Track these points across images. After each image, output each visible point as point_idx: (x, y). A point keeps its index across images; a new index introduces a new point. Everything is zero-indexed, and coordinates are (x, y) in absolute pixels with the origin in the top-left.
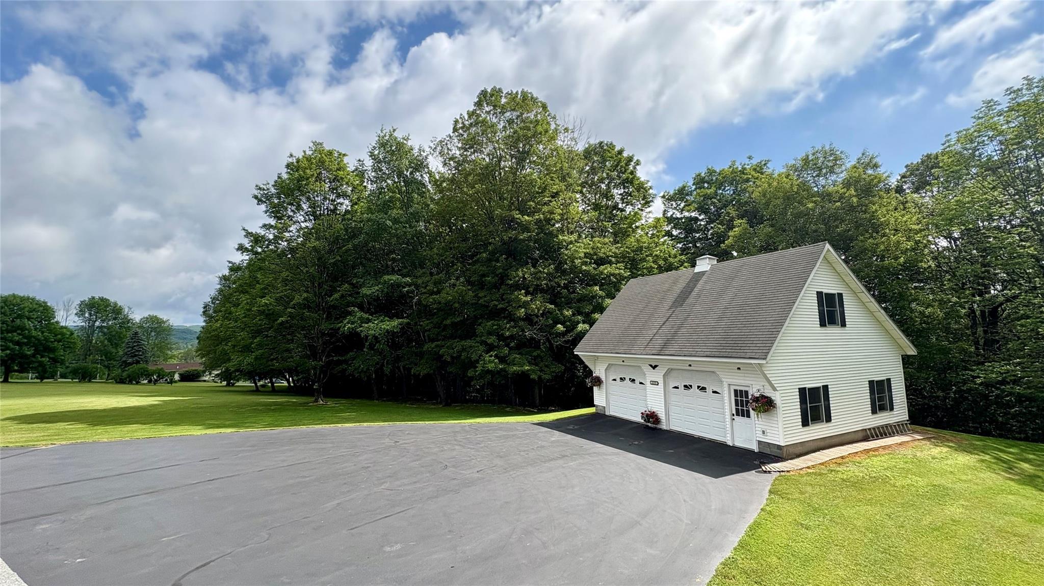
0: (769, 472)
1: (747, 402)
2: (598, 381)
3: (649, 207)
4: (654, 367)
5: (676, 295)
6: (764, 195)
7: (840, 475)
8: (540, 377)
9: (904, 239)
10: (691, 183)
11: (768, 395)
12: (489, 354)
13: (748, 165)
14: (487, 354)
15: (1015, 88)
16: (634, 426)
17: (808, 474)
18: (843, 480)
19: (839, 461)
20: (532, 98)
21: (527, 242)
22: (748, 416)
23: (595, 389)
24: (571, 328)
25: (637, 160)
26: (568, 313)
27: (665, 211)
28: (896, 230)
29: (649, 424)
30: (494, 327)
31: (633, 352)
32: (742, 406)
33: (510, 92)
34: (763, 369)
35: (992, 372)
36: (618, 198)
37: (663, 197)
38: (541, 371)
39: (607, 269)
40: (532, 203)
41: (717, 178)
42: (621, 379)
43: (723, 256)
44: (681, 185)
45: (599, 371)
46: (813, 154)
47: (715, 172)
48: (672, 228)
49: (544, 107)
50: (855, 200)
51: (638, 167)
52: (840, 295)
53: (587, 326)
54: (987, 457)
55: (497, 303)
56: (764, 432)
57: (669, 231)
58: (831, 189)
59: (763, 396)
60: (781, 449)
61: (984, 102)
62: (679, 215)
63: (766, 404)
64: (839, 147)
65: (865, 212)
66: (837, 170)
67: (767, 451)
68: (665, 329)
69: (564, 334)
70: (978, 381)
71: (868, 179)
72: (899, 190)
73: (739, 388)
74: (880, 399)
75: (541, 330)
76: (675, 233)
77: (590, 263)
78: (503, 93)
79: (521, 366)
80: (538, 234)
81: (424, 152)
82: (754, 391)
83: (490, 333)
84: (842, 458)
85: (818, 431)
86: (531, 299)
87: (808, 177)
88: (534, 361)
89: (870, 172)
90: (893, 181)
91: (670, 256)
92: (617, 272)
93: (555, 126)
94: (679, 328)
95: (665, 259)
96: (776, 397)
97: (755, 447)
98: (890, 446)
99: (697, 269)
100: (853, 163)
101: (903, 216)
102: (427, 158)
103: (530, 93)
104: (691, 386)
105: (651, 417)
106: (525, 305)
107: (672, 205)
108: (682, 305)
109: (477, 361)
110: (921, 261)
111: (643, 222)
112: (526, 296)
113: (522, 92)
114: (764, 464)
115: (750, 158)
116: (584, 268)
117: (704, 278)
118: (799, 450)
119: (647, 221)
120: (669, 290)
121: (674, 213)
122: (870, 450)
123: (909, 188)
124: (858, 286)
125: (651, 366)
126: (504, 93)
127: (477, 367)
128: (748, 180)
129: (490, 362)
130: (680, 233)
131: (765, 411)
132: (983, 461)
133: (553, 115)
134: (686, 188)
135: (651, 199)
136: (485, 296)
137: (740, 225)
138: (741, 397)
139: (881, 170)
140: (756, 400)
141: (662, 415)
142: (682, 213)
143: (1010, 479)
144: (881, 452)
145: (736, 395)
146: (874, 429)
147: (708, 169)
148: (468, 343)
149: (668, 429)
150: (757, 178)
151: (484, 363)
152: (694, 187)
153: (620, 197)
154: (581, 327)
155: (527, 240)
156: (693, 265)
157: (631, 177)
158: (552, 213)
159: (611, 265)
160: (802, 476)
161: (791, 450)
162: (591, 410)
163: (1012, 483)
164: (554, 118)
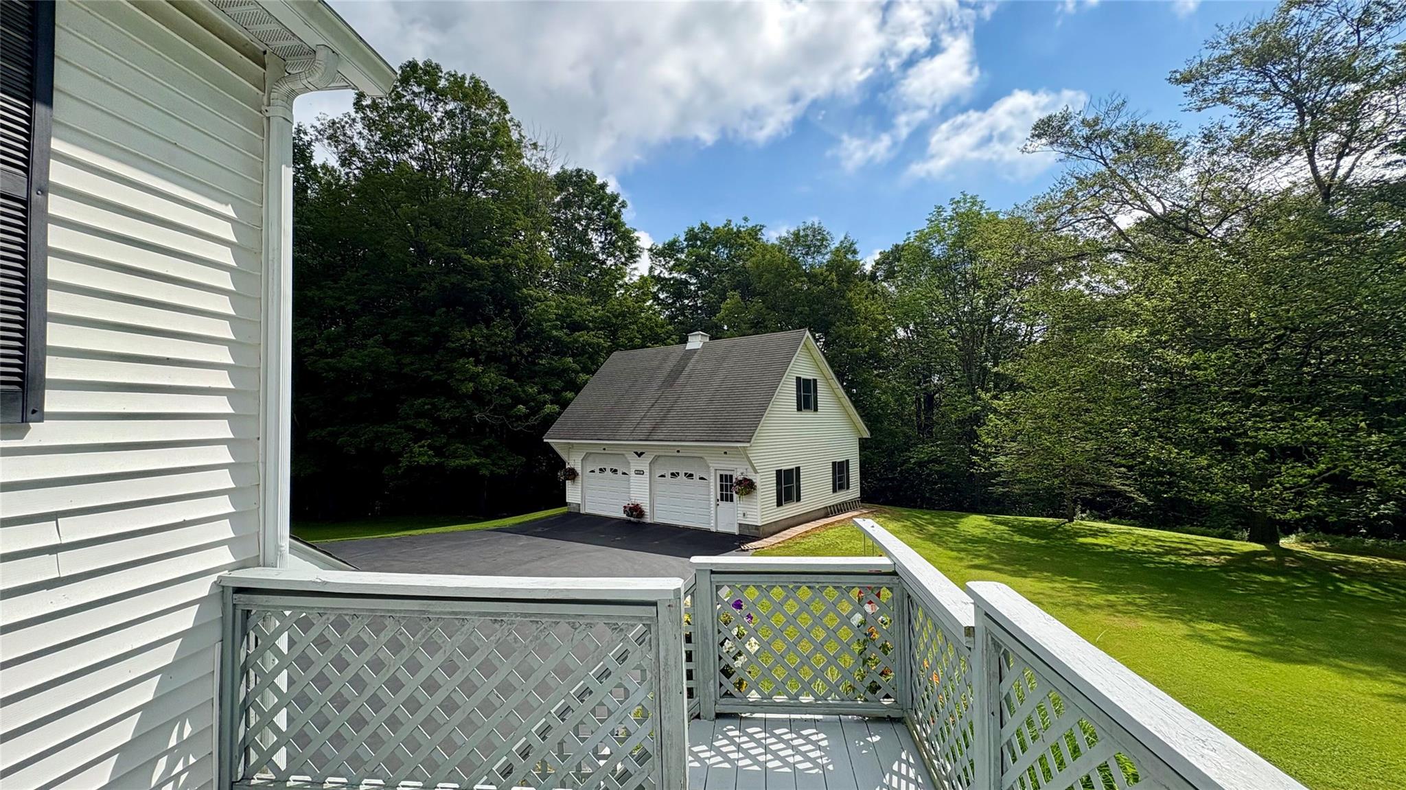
0: (747, 550)
1: (731, 486)
2: (572, 475)
3: (635, 262)
4: (640, 455)
5: (665, 374)
6: (757, 267)
7: (803, 546)
8: (492, 472)
9: (870, 328)
10: (682, 238)
11: (750, 478)
12: (419, 444)
13: (743, 227)
14: (415, 443)
15: (956, 200)
16: (613, 522)
17: (779, 548)
18: (805, 549)
19: (803, 535)
20: (487, 89)
21: (477, 293)
22: (732, 500)
23: (568, 483)
24: (535, 409)
25: (623, 202)
26: (532, 390)
27: (652, 268)
28: (866, 318)
29: (632, 519)
30: (426, 407)
31: (618, 437)
32: (727, 491)
33: (453, 73)
34: (748, 452)
35: (922, 453)
36: (597, 246)
37: (651, 250)
38: (494, 464)
39: (583, 337)
40: (487, 241)
41: (711, 237)
42: (601, 470)
43: (715, 333)
44: (671, 239)
45: (574, 461)
46: (804, 230)
47: (710, 229)
48: (658, 290)
49: (504, 107)
50: (835, 284)
51: (623, 210)
52: (815, 381)
53: (556, 408)
54: (908, 523)
55: (430, 373)
56: (744, 515)
57: (655, 292)
58: (817, 270)
59: (745, 479)
60: (758, 529)
61: (936, 207)
62: (666, 275)
63: (747, 487)
64: (827, 227)
65: (843, 297)
66: (824, 251)
67: (746, 532)
68: (653, 412)
69: (527, 417)
70: (913, 461)
71: (848, 264)
72: (873, 277)
73: (722, 473)
74: (841, 479)
75: (494, 411)
76: (662, 296)
77: (562, 328)
78: (441, 72)
79: (465, 458)
80: (493, 283)
81: (305, 133)
82: (737, 475)
83: (420, 415)
84: (806, 532)
85: (790, 510)
86: (483, 371)
87: (798, 252)
88: (485, 452)
89: (849, 256)
90: (868, 268)
91: (656, 325)
92: (595, 340)
93: (518, 136)
94: (669, 411)
95: (651, 329)
96: (757, 480)
97: (736, 531)
98: (843, 520)
99: (689, 346)
100: (837, 245)
101: (872, 305)
102: (310, 144)
103: (484, 82)
104: (678, 473)
105: (635, 510)
106: (474, 378)
107: (660, 261)
108: (671, 386)
109: (400, 454)
110: (882, 350)
111: (626, 279)
112: (476, 366)
113: (472, 78)
114: (743, 544)
115: (746, 219)
116: (555, 333)
117: (696, 357)
118: (774, 528)
119: (631, 279)
120: (659, 368)
121: (661, 272)
122: (828, 524)
123: (881, 276)
124: (829, 372)
125: (636, 453)
126: (444, 72)
127: (400, 462)
128: (742, 245)
129: (422, 455)
130: (667, 297)
131: (748, 493)
132: (905, 526)
133: (516, 122)
134: (677, 244)
135: (637, 253)
136: (412, 364)
137: (733, 298)
138: (726, 480)
139: (859, 257)
140: (739, 483)
141: (646, 508)
142: (671, 274)
143: (919, 538)
144: (836, 524)
145: (721, 481)
146: (833, 506)
147: (702, 224)
148: (386, 428)
149: (652, 522)
150: (751, 245)
151: (411, 457)
152: (686, 243)
153: (601, 245)
154: (549, 408)
155: (478, 290)
156: (684, 341)
157: (615, 221)
158: (514, 257)
159: (588, 332)
160: (773, 550)
161: (767, 530)
162: (563, 510)
163: (919, 540)
164: (518, 125)
